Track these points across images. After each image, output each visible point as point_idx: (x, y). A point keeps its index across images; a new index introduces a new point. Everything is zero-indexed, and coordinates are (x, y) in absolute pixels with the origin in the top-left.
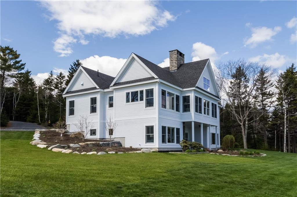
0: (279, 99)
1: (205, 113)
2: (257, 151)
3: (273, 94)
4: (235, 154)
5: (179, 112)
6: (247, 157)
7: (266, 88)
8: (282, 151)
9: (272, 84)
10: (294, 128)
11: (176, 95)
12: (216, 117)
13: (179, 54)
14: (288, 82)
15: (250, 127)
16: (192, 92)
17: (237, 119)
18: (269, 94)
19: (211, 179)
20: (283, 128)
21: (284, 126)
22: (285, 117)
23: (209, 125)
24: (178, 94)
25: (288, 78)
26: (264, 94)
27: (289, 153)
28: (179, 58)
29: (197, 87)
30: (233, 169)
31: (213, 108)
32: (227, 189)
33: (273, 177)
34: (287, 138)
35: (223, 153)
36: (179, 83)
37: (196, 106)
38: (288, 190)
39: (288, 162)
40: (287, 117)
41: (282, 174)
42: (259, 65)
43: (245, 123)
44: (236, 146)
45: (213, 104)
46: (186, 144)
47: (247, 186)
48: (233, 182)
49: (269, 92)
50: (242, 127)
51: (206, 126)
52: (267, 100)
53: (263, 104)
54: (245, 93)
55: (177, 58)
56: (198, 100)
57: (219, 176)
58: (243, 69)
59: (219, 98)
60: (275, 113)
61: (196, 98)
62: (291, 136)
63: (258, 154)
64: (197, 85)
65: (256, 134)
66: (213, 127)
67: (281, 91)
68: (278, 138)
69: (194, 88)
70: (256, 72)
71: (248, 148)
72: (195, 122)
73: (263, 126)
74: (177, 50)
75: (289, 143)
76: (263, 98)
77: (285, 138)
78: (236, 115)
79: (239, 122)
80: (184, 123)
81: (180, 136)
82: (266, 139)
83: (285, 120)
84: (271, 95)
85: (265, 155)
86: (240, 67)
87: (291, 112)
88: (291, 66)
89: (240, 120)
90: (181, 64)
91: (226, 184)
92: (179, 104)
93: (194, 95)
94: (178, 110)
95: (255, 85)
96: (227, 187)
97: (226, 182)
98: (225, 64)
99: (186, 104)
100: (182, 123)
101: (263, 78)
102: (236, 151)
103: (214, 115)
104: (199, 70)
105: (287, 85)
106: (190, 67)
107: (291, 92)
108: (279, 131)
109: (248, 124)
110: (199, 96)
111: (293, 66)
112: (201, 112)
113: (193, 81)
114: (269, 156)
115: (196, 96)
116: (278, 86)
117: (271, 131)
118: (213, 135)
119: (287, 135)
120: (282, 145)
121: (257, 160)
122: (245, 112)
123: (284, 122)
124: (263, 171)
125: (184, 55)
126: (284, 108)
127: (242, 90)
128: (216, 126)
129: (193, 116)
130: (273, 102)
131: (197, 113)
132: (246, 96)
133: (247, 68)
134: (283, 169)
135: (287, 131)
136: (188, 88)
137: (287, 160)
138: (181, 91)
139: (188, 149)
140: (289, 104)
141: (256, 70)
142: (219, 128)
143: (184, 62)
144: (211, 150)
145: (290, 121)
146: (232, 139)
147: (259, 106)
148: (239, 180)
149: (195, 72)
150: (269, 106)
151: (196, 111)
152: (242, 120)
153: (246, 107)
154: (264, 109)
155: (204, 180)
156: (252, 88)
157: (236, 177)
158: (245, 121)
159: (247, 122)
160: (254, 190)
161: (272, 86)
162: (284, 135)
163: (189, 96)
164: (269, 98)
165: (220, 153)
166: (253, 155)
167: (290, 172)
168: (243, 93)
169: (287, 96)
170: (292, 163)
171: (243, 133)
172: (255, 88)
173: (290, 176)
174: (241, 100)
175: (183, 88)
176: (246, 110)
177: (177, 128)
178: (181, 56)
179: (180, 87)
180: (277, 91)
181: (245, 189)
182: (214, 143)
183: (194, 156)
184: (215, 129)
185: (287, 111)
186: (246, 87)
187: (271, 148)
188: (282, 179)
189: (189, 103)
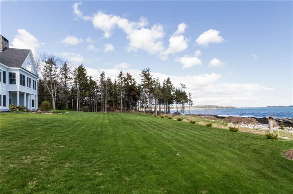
0: (75, 82)
1: (27, 86)
2: (63, 111)
3: (71, 78)
4: (50, 113)
5: (6, 83)
6: (57, 114)
7: (67, 74)
8: (76, 110)
9: (71, 72)
10: (82, 98)
11: (3, 71)
12: (36, 89)
13: (4, 39)
14: (80, 73)
15: (57, 97)
16: (17, 71)
17: (49, 91)
18: (69, 78)
19: (42, 126)
20: (77, 98)
21: (77, 97)
22: (78, 92)
23: (31, 94)
24: (5, 70)
25: (80, 71)
26: (66, 78)
27: (79, 111)
28: (4, 43)
29: (22, 68)
30: (53, 120)
31: (33, 83)
32: (53, 129)
33: (74, 122)
34: (79, 103)
35: (41, 112)
36: (6, 62)
37: (21, 81)
38: (82, 126)
39: (80, 116)
40: (79, 92)
41: (78, 121)
42: (64, 60)
43: (55, 94)
44: (50, 108)
45: (33, 81)
46: (14, 107)
47: (63, 127)
48: (55, 126)
49: (70, 77)
50: (53, 96)
51: (28, 95)
52: (68, 81)
53: (66, 84)
54: (55, 75)
55: (2, 42)
56: (22, 77)
57: (46, 124)
58: (53, 60)
59: (38, 77)
60: (72, 90)
61: (21, 75)
62: (80, 102)
63: (64, 112)
64: (22, 66)
65: (60, 101)
66: (33, 96)
67: (76, 77)
68: (74, 103)
69: (20, 68)
70: (62, 64)
71: (56, 109)
72: (20, 92)
73: (65, 96)
74: (2, 36)
75: (80, 106)
76: (66, 80)
77: (78, 103)
78: (48, 88)
79: (51, 93)
80: (9, 92)
81: (6, 101)
82: (67, 104)
83: (78, 94)
84: (70, 79)
85: (67, 113)
86: (51, 58)
87: (81, 89)
88: (81, 65)
89: (51, 92)
90: (6, 48)
91: (52, 127)
92: (6, 78)
93: (19, 73)
94: (4, 81)
95: (61, 71)
96: (53, 128)
97: (52, 126)
98: (41, 54)
99: (12, 78)
100: (8, 92)
101: (66, 68)
102: (50, 111)
103: (34, 88)
104: (23, 56)
105: (79, 75)
106: (14, 51)
107: (81, 79)
108: (74, 99)
109: (56, 95)
110: (23, 74)
111: (82, 65)
112: (24, 85)
113: (18, 63)
114: (70, 113)
115: (21, 74)
116: (74, 74)
117: (70, 99)
118: (33, 101)
119: (79, 102)
120: (76, 107)
121: (64, 115)
122: (55, 87)
123: (77, 95)
124: (69, 120)
125: (8, 41)
126: (77, 87)
127: (53, 73)
128: (36, 95)
129: (17, 87)
130: (72, 83)
131: (21, 86)
132: (55, 77)
133: (56, 60)
134: (78, 119)
135: (79, 99)
136: (15, 67)
137: (79, 115)
138: (8, 68)
139: (16, 110)
140: (80, 85)
141: (62, 63)
142: (37, 96)
143: (8, 47)
144: (31, 110)
145: (80, 94)
146: (48, 104)
147: (64, 84)
148: (58, 125)
149: (20, 57)
150: (69, 85)
151: (21, 84)
152: (52, 92)
153: (56, 84)
154: (66, 86)
155: (39, 127)
156: (60, 73)
157: (56, 124)
158: (55, 92)
159: (56, 94)
160: (67, 128)
161: (71, 74)
162: (77, 102)
163: (15, 73)
164: (69, 80)
165: (40, 112)
166: (61, 113)
167: (81, 120)
168: (53, 75)
169: (79, 81)
170: (82, 116)
171: (53, 100)
172: (61, 73)
173: (81, 121)
174: (52, 79)
175: (9, 67)
176: (55, 86)
177: (3, 96)
178: (6, 41)
179: (6, 65)
180: (74, 77)
181: (62, 128)
182: (33, 106)
183: (21, 115)
184: (35, 97)
185: (79, 89)
186: (55, 71)
187: (70, 109)
188: (78, 123)
189: (15, 78)
